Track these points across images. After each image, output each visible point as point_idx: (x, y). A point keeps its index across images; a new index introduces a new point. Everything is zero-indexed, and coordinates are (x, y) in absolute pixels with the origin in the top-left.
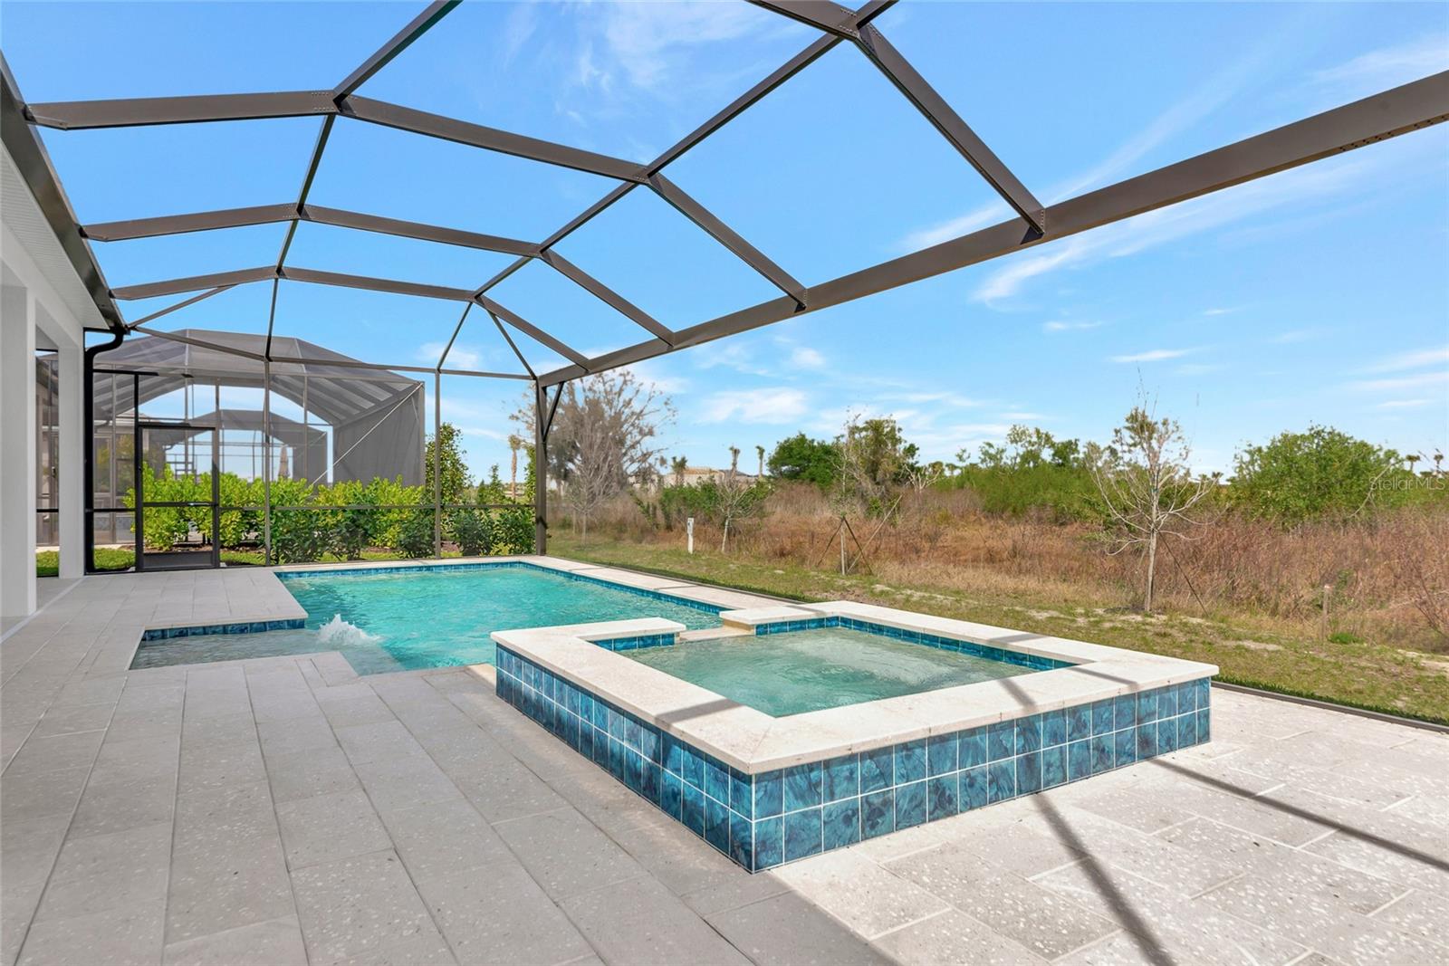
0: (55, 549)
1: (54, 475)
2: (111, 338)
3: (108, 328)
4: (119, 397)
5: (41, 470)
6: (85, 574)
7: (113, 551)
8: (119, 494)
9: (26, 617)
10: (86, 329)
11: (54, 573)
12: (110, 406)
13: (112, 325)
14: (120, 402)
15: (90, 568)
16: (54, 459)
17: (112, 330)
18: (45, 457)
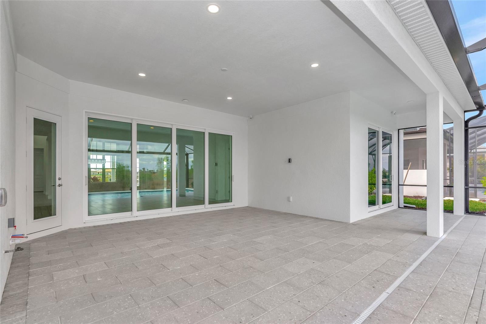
0: (452, 198)
1: (451, 171)
2: (477, 113)
3: (476, 109)
4: (478, 141)
5: (447, 169)
6: (465, 214)
7: (476, 202)
8: (478, 178)
9: (439, 238)
10: (465, 112)
11: (451, 211)
12: (474, 144)
13: (478, 107)
14: (478, 142)
15: (467, 211)
16: (451, 164)
17: (478, 109)
18: (448, 164)
